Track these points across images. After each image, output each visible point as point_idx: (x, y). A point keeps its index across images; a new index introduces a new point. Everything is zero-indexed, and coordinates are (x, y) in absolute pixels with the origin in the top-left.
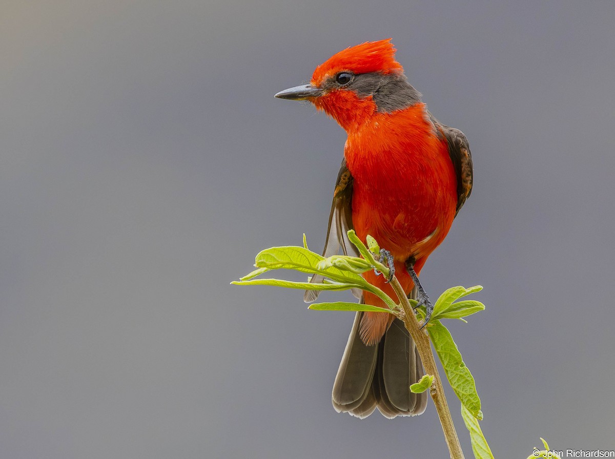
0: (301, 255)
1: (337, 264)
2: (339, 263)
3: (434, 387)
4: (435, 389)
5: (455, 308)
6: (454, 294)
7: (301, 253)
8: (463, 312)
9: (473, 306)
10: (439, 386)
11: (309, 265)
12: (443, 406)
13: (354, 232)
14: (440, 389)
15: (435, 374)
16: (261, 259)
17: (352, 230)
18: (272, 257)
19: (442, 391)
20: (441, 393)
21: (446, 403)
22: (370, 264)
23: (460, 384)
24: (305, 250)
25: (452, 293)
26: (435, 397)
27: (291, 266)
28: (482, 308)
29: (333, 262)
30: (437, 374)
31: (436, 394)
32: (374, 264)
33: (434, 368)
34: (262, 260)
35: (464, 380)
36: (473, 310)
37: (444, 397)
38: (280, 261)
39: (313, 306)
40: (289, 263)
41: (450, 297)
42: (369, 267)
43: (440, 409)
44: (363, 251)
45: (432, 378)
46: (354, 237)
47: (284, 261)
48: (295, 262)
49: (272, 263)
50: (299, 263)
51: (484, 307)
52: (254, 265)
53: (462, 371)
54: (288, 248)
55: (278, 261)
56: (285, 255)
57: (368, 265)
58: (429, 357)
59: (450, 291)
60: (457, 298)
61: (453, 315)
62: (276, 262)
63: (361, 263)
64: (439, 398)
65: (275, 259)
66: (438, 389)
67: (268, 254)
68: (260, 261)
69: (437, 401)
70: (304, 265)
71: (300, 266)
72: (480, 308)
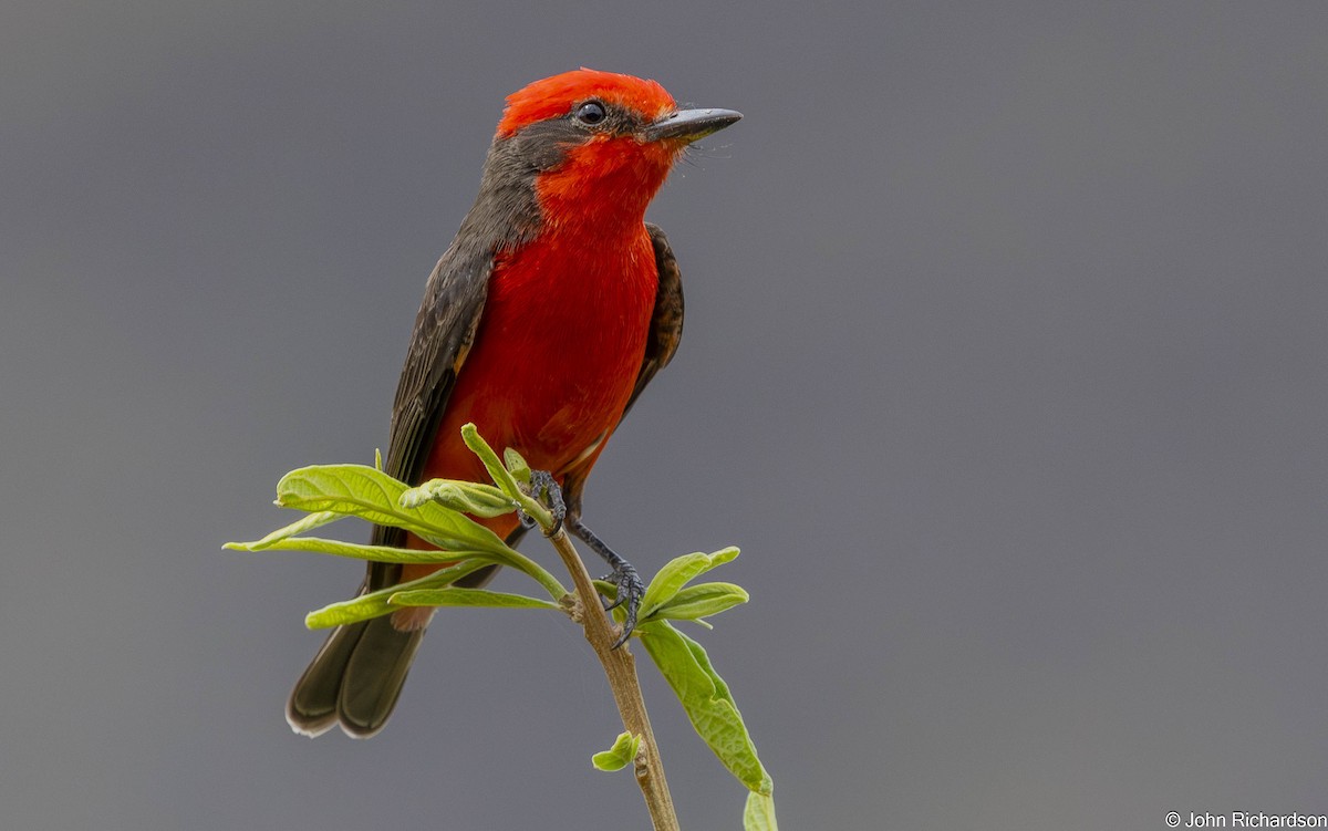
0: (370, 483)
1: (442, 495)
2: (445, 494)
3: (643, 761)
4: (644, 767)
5: (686, 598)
6: (684, 569)
7: (370, 480)
8: (702, 607)
9: (723, 593)
10: (653, 761)
11: (386, 507)
12: (660, 801)
13: (475, 428)
14: (655, 767)
15: (645, 735)
16: (287, 488)
17: (470, 424)
18: (310, 485)
19: (660, 769)
20: (657, 775)
21: (667, 795)
22: (511, 498)
23: (716, 736)
24: (377, 472)
25: (682, 565)
26: (645, 782)
27: (351, 508)
28: (743, 600)
29: (434, 492)
30: (648, 736)
31: (646, 777)
32: (519, 498)
33: (644, 722)
34: (291, 491)
35: (722, 727)
36: (723, 601)
37: (665, 784)
38: (327, 493)
39: (399, 597)
40: (346, 501)
41: (677, 575)
42: (509, 504)
43: (654, 807)
44: (494, 470)
45: (639, 743)
46: (476, 439)
47: (336, 495)
48: (357, 498)
49: (312, 497)
50: (366, 501)
51: (746, 597)
52: (276, 502)
53: (716, 708)
54: (343, 469)
55: (322, 493)
56: (337, 484)
57: (507, 500)
58: (632, 700)
59: (679, 563)
60: (693, 576)
61: (683, 611)
62: (319, 496)
63: (491, 496)
64: (654, 784)
65: (315, 489)
66: (650, 767)
67: (301, 480)
68: (287, 492)
69: (649, 791)
70: (376, 504)
71: (369, 508)
72: (738, 599)
